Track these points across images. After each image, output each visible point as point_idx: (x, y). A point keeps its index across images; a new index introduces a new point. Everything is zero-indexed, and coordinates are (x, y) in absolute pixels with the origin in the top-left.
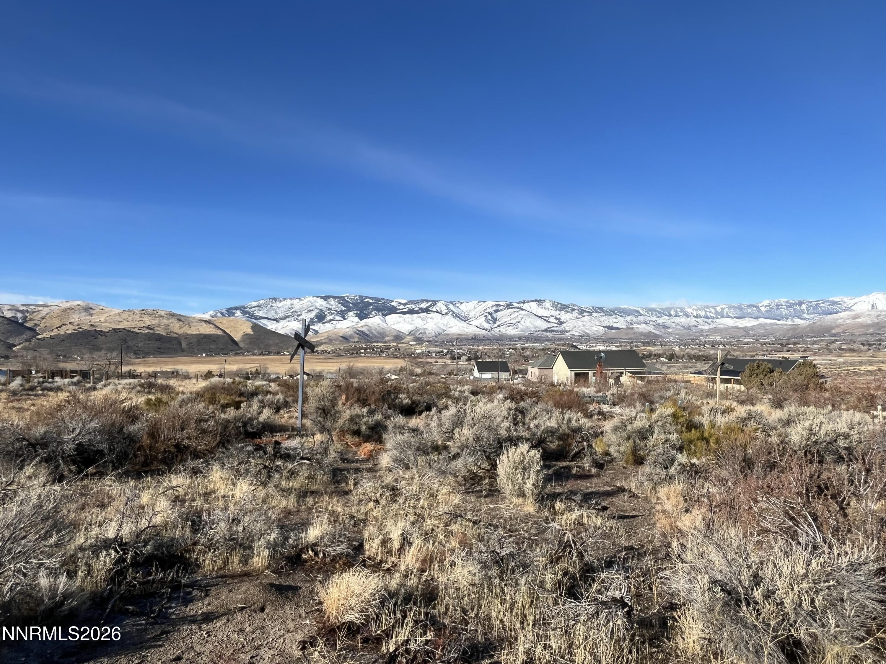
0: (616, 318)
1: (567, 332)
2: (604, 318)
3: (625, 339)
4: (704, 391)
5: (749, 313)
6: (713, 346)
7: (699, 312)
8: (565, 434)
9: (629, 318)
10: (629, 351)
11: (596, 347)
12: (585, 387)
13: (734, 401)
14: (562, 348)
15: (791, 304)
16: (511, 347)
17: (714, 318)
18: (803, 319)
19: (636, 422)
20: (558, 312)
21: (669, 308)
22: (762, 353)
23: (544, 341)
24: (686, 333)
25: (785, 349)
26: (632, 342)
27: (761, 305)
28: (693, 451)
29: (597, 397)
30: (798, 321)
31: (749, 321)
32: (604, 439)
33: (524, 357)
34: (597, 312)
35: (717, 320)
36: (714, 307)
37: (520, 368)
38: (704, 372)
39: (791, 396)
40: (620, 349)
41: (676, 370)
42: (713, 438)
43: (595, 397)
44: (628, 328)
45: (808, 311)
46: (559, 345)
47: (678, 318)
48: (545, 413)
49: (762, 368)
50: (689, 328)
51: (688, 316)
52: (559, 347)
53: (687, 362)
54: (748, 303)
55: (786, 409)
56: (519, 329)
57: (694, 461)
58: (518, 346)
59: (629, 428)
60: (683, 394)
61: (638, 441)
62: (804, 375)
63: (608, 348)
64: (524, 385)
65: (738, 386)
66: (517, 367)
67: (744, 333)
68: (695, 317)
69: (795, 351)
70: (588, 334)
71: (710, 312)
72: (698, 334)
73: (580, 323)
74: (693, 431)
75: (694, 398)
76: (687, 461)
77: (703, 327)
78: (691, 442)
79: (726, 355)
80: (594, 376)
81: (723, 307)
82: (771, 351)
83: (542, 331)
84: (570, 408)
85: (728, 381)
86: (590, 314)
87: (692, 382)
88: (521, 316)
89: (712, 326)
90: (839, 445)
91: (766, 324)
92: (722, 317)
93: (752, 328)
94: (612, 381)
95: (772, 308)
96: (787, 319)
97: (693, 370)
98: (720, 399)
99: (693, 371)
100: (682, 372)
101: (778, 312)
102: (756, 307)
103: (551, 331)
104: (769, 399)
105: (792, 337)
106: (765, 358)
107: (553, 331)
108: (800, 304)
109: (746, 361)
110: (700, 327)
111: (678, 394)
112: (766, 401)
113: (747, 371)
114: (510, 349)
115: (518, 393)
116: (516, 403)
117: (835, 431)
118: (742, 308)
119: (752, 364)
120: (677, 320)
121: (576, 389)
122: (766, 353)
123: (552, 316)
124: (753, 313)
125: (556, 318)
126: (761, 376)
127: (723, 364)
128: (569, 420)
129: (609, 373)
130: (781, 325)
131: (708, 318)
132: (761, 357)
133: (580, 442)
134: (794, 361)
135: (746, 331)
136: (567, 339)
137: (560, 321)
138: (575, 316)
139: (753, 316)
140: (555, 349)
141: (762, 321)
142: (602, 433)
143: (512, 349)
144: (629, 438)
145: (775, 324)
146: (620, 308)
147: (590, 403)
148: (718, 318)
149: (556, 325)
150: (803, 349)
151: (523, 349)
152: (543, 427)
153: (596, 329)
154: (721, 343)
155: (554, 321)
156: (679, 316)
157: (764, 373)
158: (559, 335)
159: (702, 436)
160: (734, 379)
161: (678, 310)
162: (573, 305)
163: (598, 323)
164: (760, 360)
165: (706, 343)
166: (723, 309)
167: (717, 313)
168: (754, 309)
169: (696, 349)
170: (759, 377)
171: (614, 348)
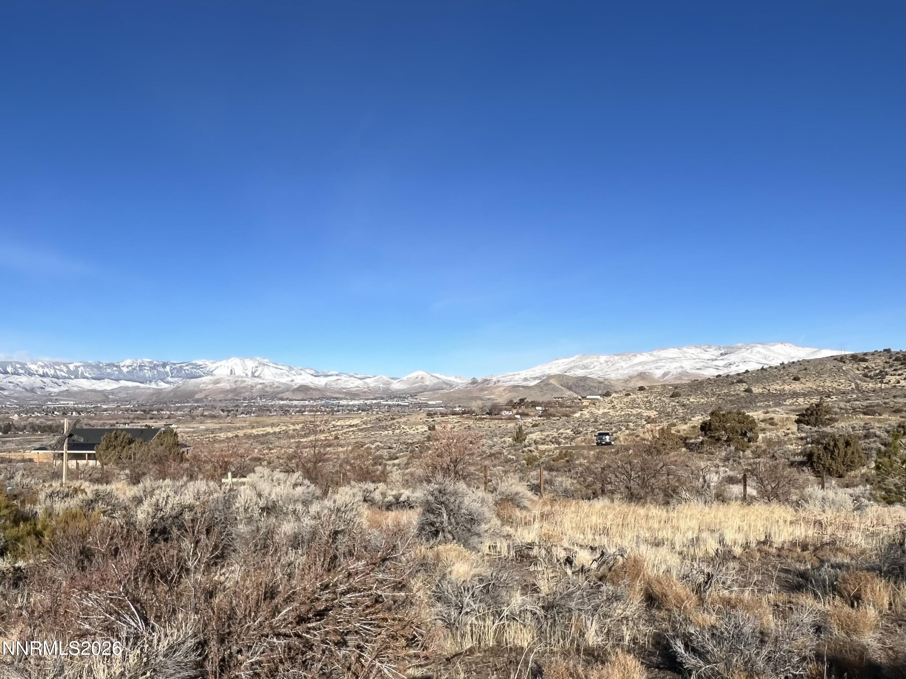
4: (48, 471)
5: (109, 374)
6: (64, 414)
7: (47, 370)
13: (85, 481)
15: (155, 365)
17: (65, 378)
18: (168, 383)
21: (5, 362)
22: (123, 421)
24: (29, 397)
25: (148, 416)
27: (122, 364)
28: (20, 550)
30: (163, 385)
31: (108, 382)
35: (71, 381)
36: (65, 365)
38: (48, 447)
39: (150, 470)
41: (13, 446)
42: (49, 530)
45: (172, 374)
47: (16, 376)
49: (120, 439)
50: (32, 390)
51: (31, 374)
53: (29, 435)
54: (108, 362)
55: (141, 485)
57: (21, 564)
60: (18, 478)
62: (164, 446)
65: (92, 463)
67: (104, 398)
68: (40, 375)
69: (158, 419)
71: (61, 370)
72: (45, 398)
74: (22, 525)
75: (32, 482)
76: (9, 566)
77: (51, 390)
78: (17, 539)
79: (75, 424)
81: (78, 364)
82: (134, 419)
85: (81, 457)
87: (35, 460)
89: (64, 388)
91: (128, 387)
92: (76, 377)
93: (112, 392)
95: (134, 369)
96: (150, 381)
97: (37, 445)
98: (68, 479)
99: (38, 446)
100: (23, 448)
101: (141, 374)
102: (117, 366)
104: (126, 475)
105: (155, 403)
106: (127, 426)
108: (164, 365)
109: (101, 432)
110: (48, 389)
111: (13, 478)
112: (122, 477)
113: (104, 443)
118: (101, 368)
119: (109, 434)
120: (16, 379)
122: (128, 421)
124: (114, 374)
126: (119, 448)
127: (70, 435)
130: (145, 388)
131: (55, 376)
132: (122, 426)
134: (157, 430)
135: (105, 395)
139: (113, 377)
141: (123, 383)
145: (138, 387)
148: (71, 378)
150: (166, 416)
154: (75, 410)
156: (19, 374)
157: (123, 444)
159: (34, 529)
160: (89, 454)
161: (18, 366)
164: (117, 430)
165: (55, 409)
166: (77, 367)
167: (69, 371)
168: (115, 369)
169: (42, 417)
170: (116, 449)
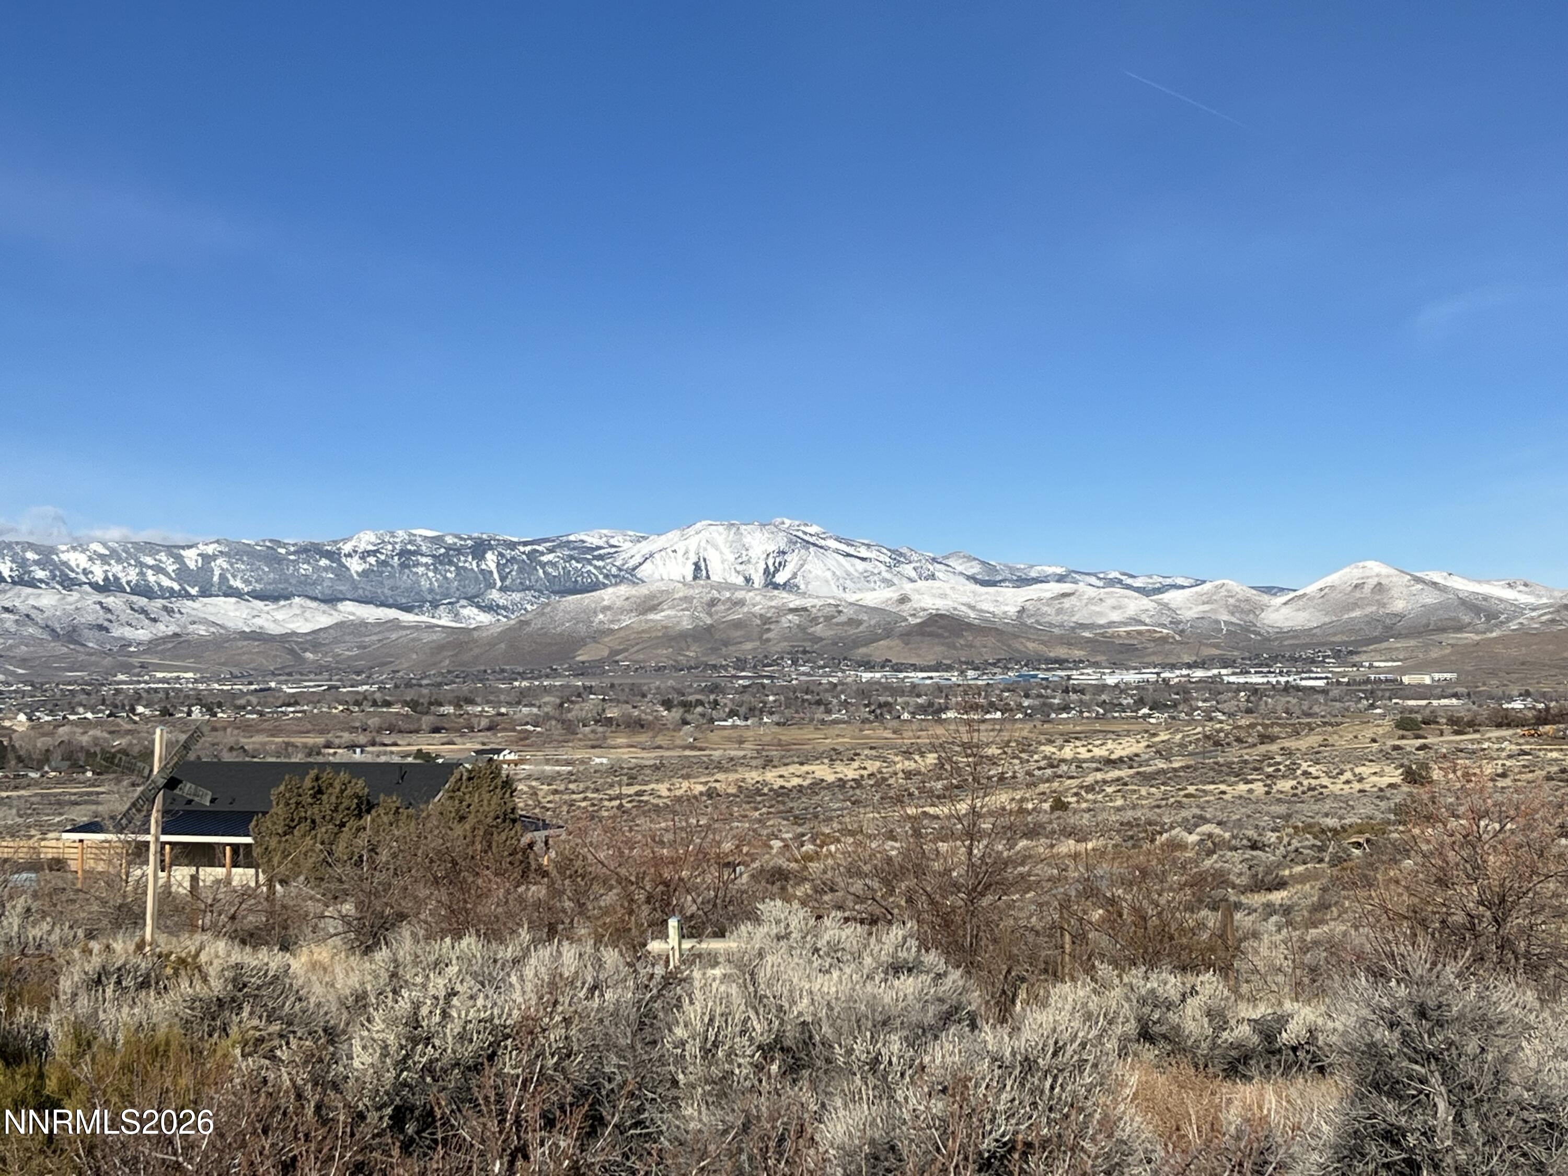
4: (104, 903)
5: (305, 581)
6: (166, 712)
7: (116, 569)
13: (217, 936)
15: (448, 549)
17: (171, 594)
18: (490, 608)
22: (346, 736)
24: (62, 658)
25: (427, 721)
27: (347, 548)
30: (474, 617)
31: (304, 609)
35: (187, 605)
36: (173, 551)
38: (109, 824)
39: (420, 903)
41: (11, 818)
45: (503, 579)
47: (27, 590)
49: (329, 799)
50: (72, 635)
51: (68, 583)
53: (57, 782)
54: (302, 540)
60: (12, 921)
62: (471, 820)
67: (284, 658)
68: (95, 586)
69: (458, 730)
71: (159, 570)
72: (108, 661)
77: (128, 632)
81: (210, 550)
82: (379, 730)
85: (208, 855)
87: (71, 865)
89: (165, 628)
91: (364, 624)
92: (205, 593)
93: (314, 640)
95: (384, 563)
96: (435, 605)
97: (79, 815)
98: (159, 927)
101: (405, 580)
102: (329, 555)
104: (344, 918)
105: (451, 676)
106: (357, 756)
108: (479, 549)
109: (276, 772)
110: (117, 632)
112: (333, 926)
113: (278, 810)
118: (280, 560)
119: (296, 781)
120: (24, 598)
122: (362, 739)
124: (321, 581)
126: (325, 829)
127: (172, 784)
130: (416, 627)
132: (342, 756)
134: (451, 767)
135: (292, 651)
139: (317, 591)
141: (350, 610)
145: (395, 625)
148: (189, 596)
150: (484, 723)
154: (199, 700)
156: (33, 583)
157: (338, 818)
160: (235, 848)
161: (30, 555)
164: (324, 766)
165: (138, 696)
166: (207, 558)
167: (183, 573)
168: (324, 562)
169: (98, 723)
170: (320, 831)
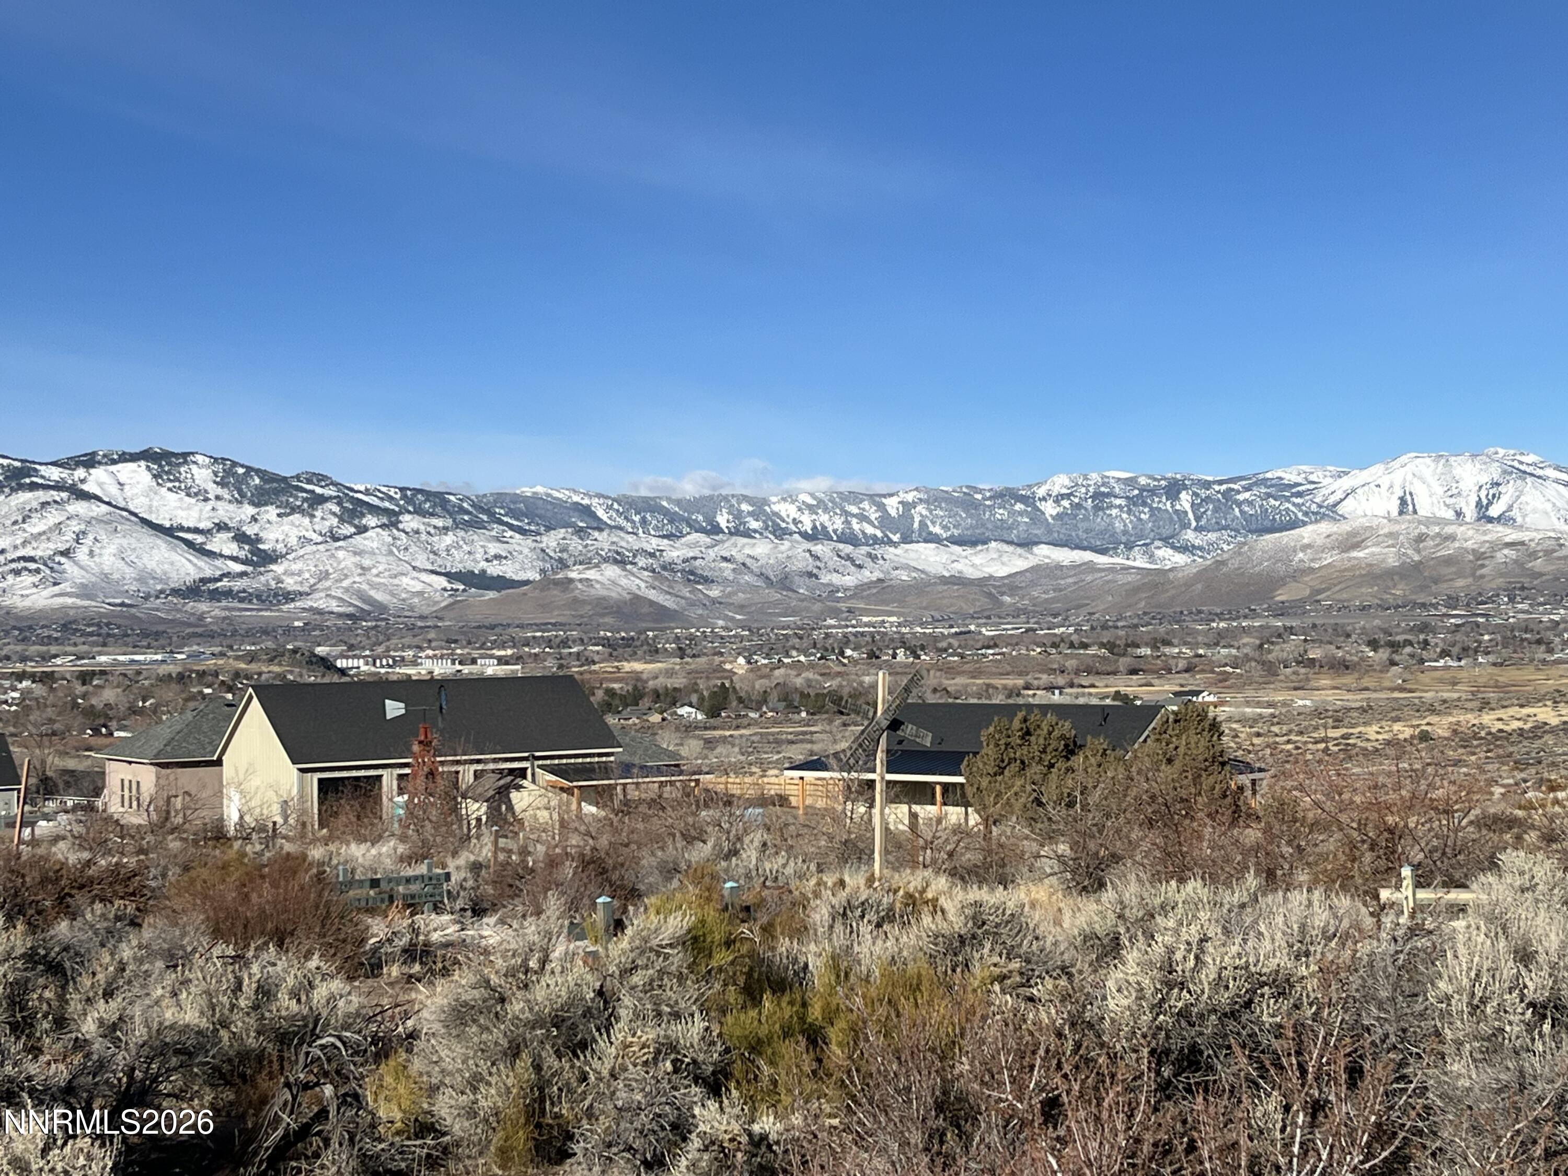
0: (498, 539)
1: (289, 597)
2: (449, 539)
3: (541, 627)
4: (831, 838)
5: (1001, 525)
6: (872, 655)
7: (824, 518)
8: (244, 1056)
9: (551, 541)
10: (553, 679)
11: (414, 663)
12: (361, 839)
13: (937, 872)
14: (269, 671)
15: (1142, 490)
16: (30, 667)
17: (876, 540)
18: (1185, 549)
19: (547, 979)
20: (250, 510)
21: (711, 498)
22: (1045, 678)
23: (185, 640)
24: (776, 604)
25: (1124, 663)
26: (565, 643)
27: (1041, 492)
28: (765, 1082)
29: (408, 880)
30: (1169, 558)
31: (1001, 553)
32: (417, 1065)
33: (90, 712)
34: (419, 512)
35: (890, 552)
36: (876, 499)
37: (71, 764)
38: (833, 762)
39: (1133, 845)
40: (516, 669)
41: (734, 756)
42: (841, 1024)
43: (398, 881)
44: (547, 583)
45: (1198, 519)
46: (252, 658)
47: (743, 540)
48: (160, 964)
49: (1037, 741)
50: (784, 582)
51: (780, 533)
52: (254, 667)
53: (776, 722)
54: (998, 486)
55: (1108, 895)
56: (65, 587)
57: (766, 1124)
58: (63, 664)
59: (516, 1007)
60: (750, 855)
61: (551, 1061)
62: (1178, 764)
63: (466, 670)
64: (81, 842)
65: (954, 814)
66: (56, 762)
67: (983, 602)
68: (805, 535)
69: (1155, 672)
70: (382, 608)
71: (863, 518)
72: (817, 607)
73: (346, 559)
74: (767, 1003)
75: (789, 871)
76: (736, 1127)
77: (836, 579)
78: (756, 1046)
79: (907, 690)
80: (401, 791)
81: (910, 497)
82: (1077, 672)
83: (175, 592)
84: (281, 939)
85: (922, 794)
86: (391, 520)
87: (794, 801)
88: (75, 526)
89: (870, 574)
90: (1259, 1022)
91: (1059, 567)
92: (906, 539)
93: (1011, 583)
94: (475, 809)
95: (1078, 506)
96: (1129, 547)
97: (798, 753)
98: (886, 863)
99: (800, 758)
100: (760, 763)
101: (1099, 522)
102: (1024, 499)
103: (216, 595)
104: (1059, 858)
105: (1149, 617)
106: (1056, 698)
107: (228, 594)
108: (1173, 489)
109: (985, 713)
110: (825, 578)
111: (735, 853)
112: (1048, 865)
113: (989, 751)
114: (21, 677)
115: (44, 881)
116: (32, 927)
117: (1246, 967)
118: (976, 505)
119: (1004, 722)
120: (740, 548)
121: (316, 853)
122: (1061, 680)
123: (221, 527)
124: (1017, 524)
125: (241, 538)
126: (1035, 770)
127: (895, 725)
128: (265, 992)
129: (467, 774)
130: (1111, 570)
131: (849, 538)
132: (1042, 698)
133: (307, 1087)
134: (1152, 710)
135: (990, 595)
136: (289, 631)
137: (256, 552)
138: (324, 526)
139: (1013, 536)
140: (237, 675)
141: (1045, 554)
142: (412, 1035)
143: (33, 677)
144: (514, 1051)
145: (1090, 567)
146: (516, 498)
147: (371, 911)
148: (891, 543)
149: (238, 568)
150: (1182, 664)
151: (85, 677)
152: (139, 1033)
153: (418, 587)
154: (903, 643)
155: (231, 548)
156: (748, 534)
157: (1047, 759)
158: (252, 614)
159: (802, 1019)
160: (946, 787)
161: (745, 507)
162: (320, 479)
163: (422, 560)
164: (1030, 707)
165: (846, 641)
166: (907, 506)
167: (885, 521)
168: (1019, 507)
169: (811, 666)
170: (1029, 772)
171: (491, 669)
